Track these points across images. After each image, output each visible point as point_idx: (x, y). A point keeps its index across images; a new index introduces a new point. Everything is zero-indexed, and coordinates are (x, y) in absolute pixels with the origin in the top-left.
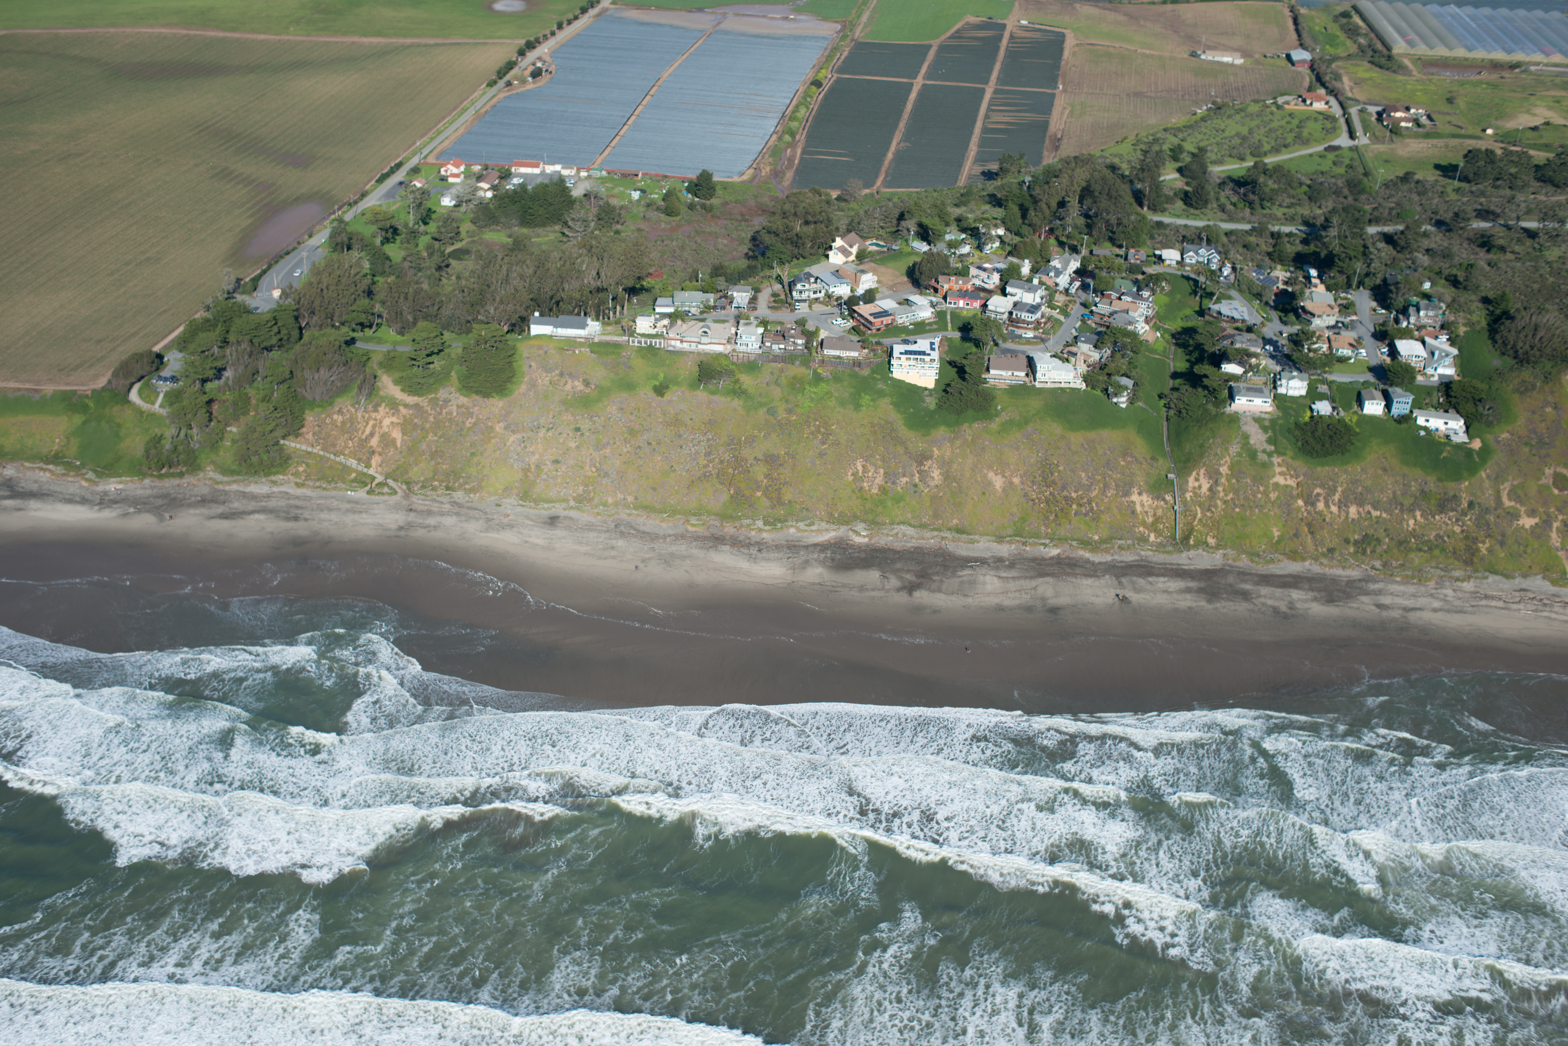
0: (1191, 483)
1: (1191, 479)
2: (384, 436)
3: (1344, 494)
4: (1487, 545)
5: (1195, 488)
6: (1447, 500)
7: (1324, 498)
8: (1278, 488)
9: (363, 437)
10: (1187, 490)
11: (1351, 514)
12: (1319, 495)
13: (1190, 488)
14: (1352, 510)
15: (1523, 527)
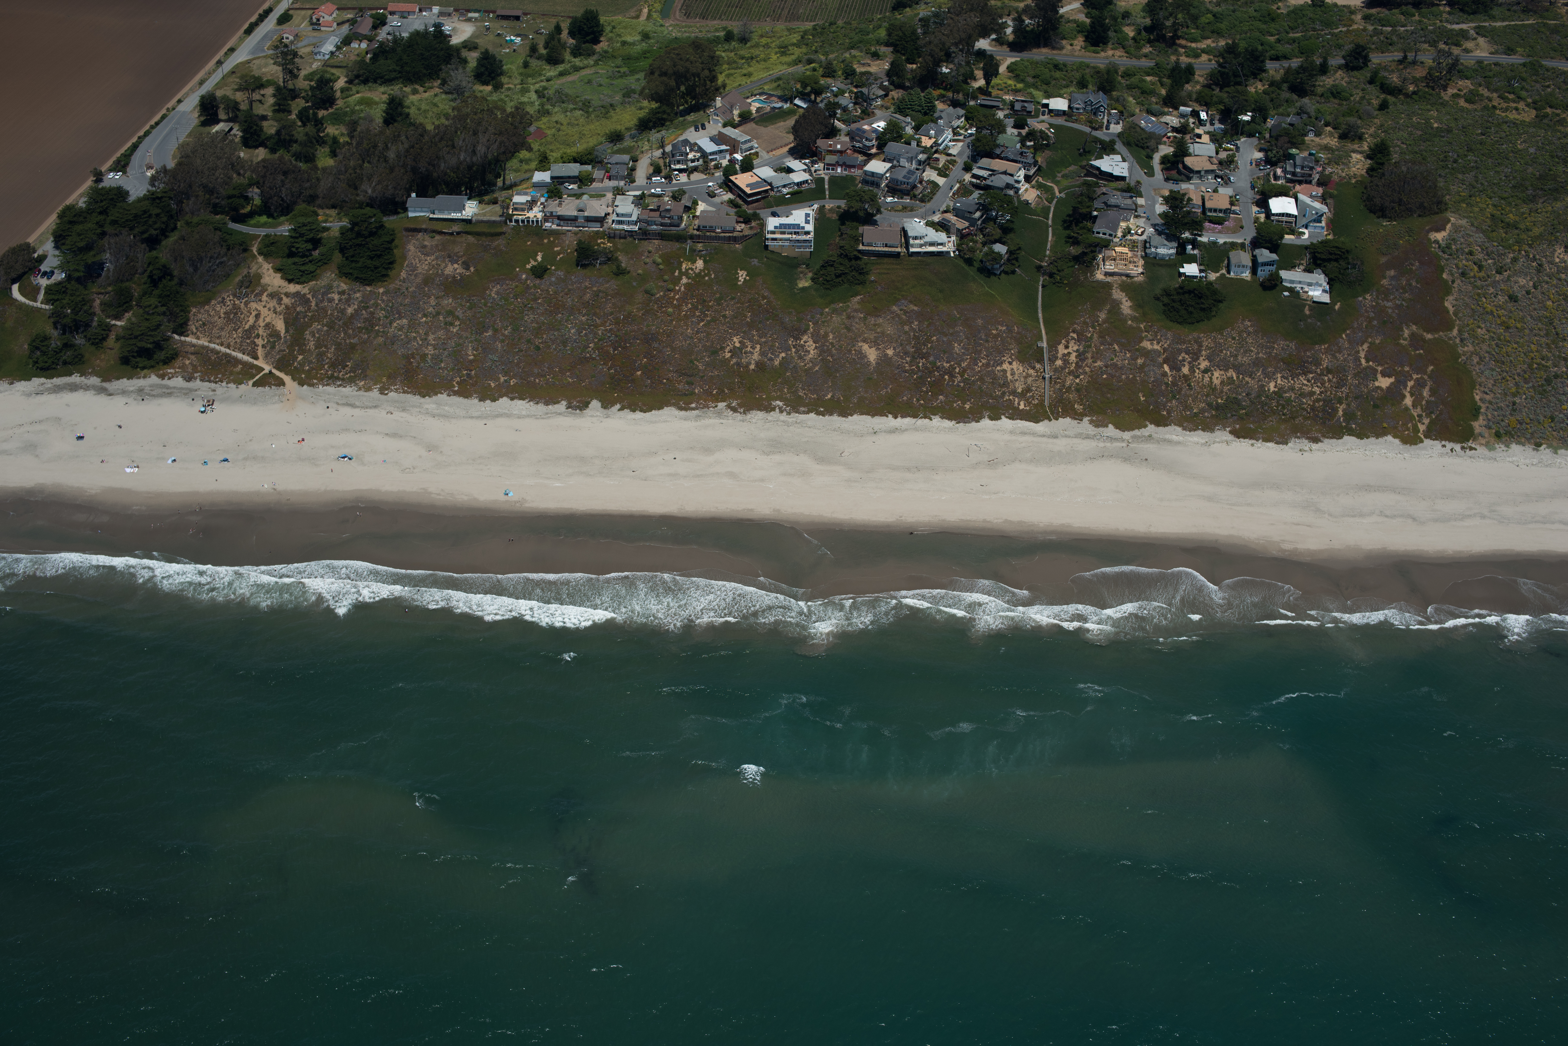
0: (1061, 350)
1: (1061, 347)
2: (268, 326)
3: (1209, 358)
4: (1344, 406)
5: (1064, 355)
6: (1307, 362)
7: (1189, 363)
8: (1146, 353)
9: (247, 327)
10: (1057, 358)
11: (1214, 378)
12: (1184, 360)
13: (1060, 355)
14: (1216, 374)
15: (1379, 388)
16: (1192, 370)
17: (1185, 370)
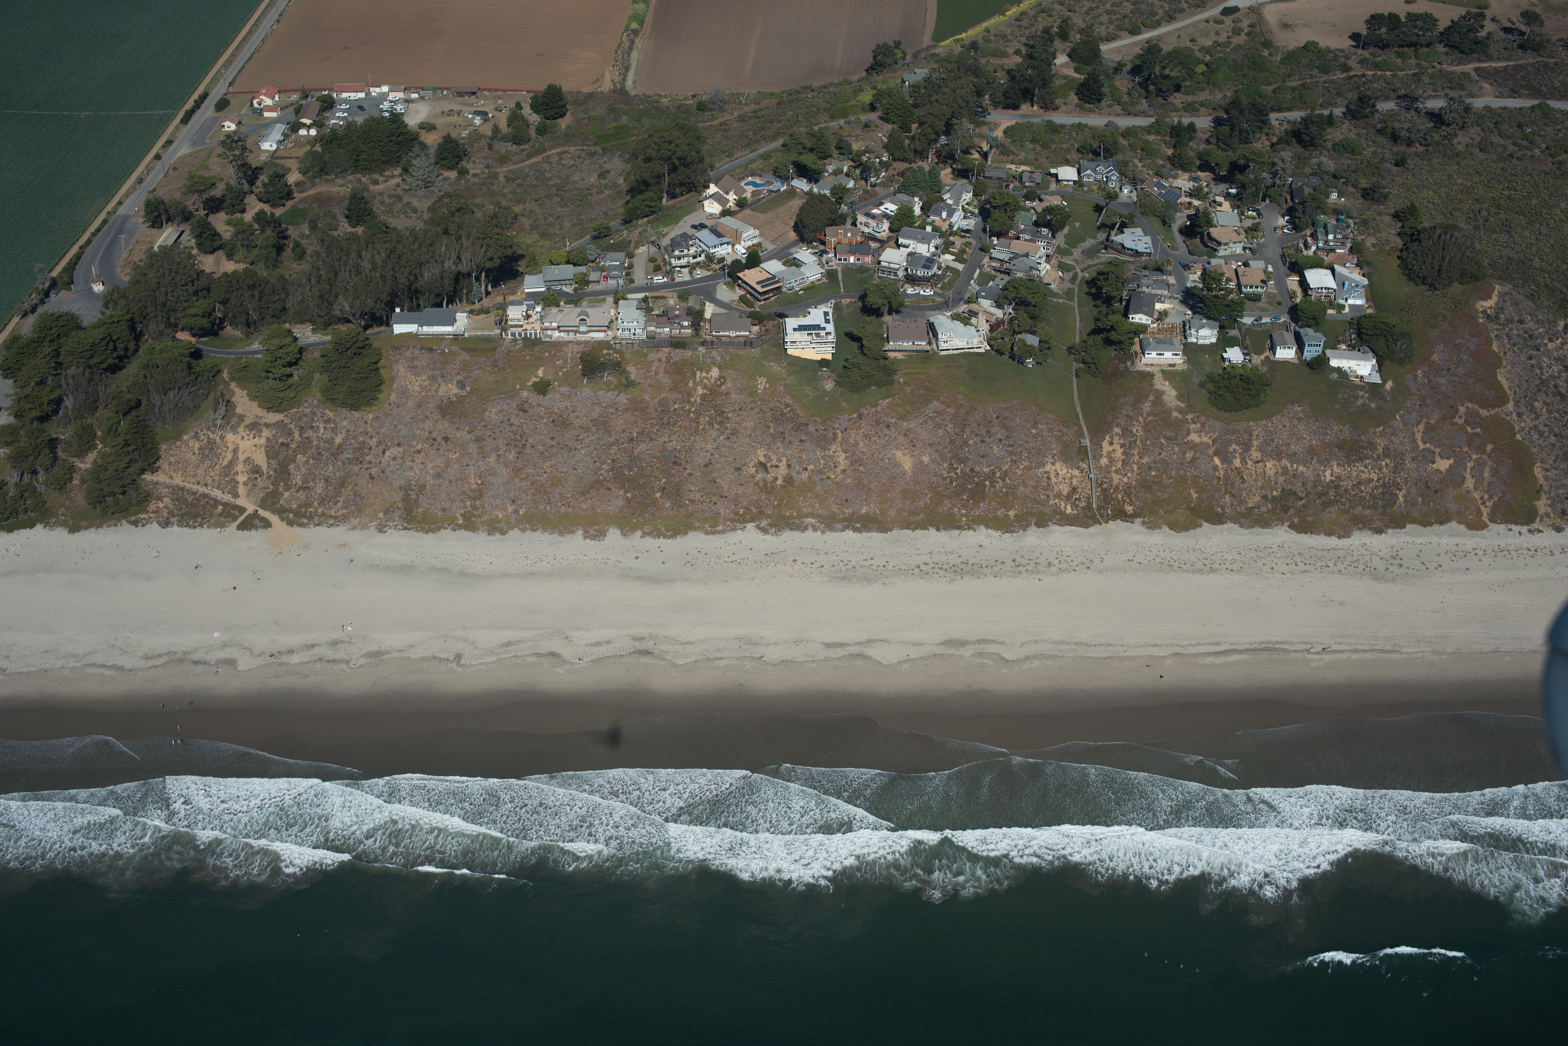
0: (1106, 447)
1: (1105, 444)
2: (247, 460)
3: (1260, 449)
4: (1403, 492)
5: (1109, 453)
6: (1362, 447)
7: (1240, 454)
8: (1194, 446)
9: (225, 463)
10: (1101, 456)
11: (1267, 469)
12: (1235, 451)
13: (1104, 453)
14: (1269, 465)
15: (1438, 470)
16: (1244, 461)
17: (1237, 463)
